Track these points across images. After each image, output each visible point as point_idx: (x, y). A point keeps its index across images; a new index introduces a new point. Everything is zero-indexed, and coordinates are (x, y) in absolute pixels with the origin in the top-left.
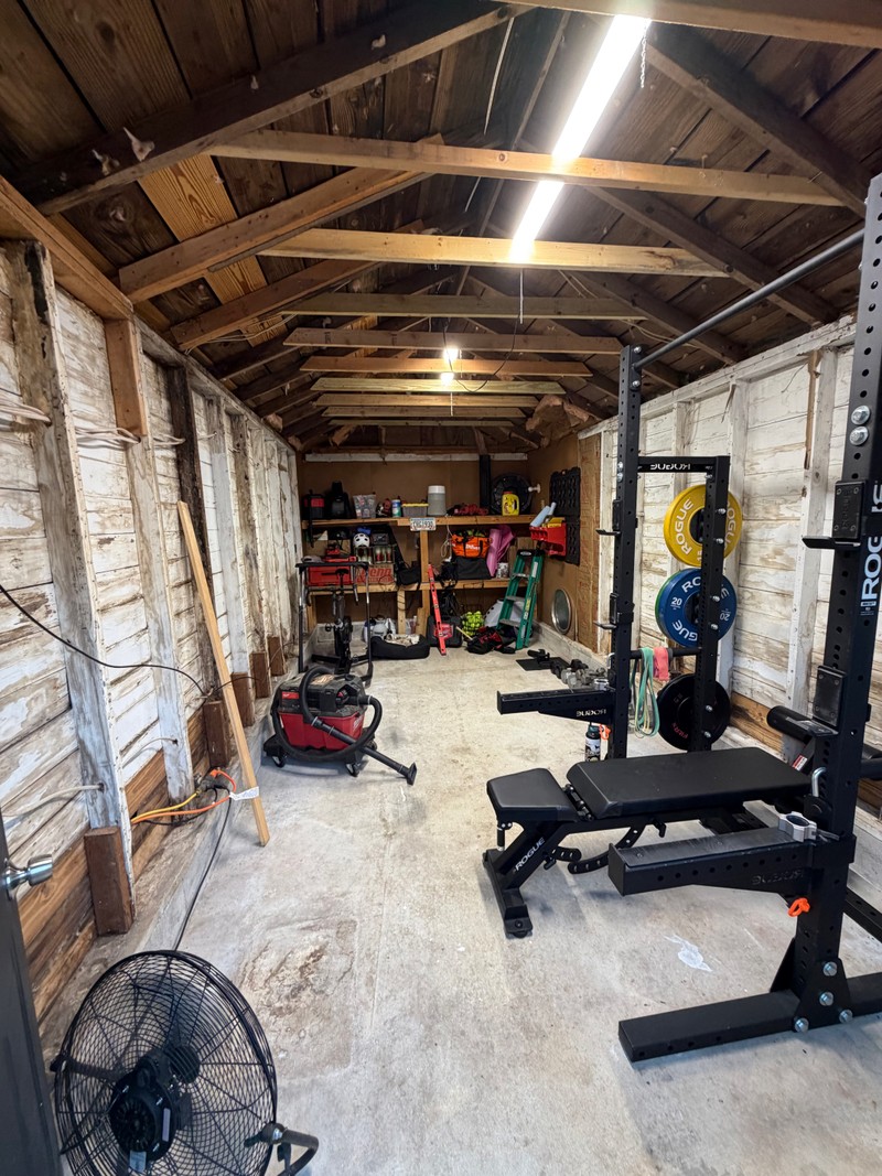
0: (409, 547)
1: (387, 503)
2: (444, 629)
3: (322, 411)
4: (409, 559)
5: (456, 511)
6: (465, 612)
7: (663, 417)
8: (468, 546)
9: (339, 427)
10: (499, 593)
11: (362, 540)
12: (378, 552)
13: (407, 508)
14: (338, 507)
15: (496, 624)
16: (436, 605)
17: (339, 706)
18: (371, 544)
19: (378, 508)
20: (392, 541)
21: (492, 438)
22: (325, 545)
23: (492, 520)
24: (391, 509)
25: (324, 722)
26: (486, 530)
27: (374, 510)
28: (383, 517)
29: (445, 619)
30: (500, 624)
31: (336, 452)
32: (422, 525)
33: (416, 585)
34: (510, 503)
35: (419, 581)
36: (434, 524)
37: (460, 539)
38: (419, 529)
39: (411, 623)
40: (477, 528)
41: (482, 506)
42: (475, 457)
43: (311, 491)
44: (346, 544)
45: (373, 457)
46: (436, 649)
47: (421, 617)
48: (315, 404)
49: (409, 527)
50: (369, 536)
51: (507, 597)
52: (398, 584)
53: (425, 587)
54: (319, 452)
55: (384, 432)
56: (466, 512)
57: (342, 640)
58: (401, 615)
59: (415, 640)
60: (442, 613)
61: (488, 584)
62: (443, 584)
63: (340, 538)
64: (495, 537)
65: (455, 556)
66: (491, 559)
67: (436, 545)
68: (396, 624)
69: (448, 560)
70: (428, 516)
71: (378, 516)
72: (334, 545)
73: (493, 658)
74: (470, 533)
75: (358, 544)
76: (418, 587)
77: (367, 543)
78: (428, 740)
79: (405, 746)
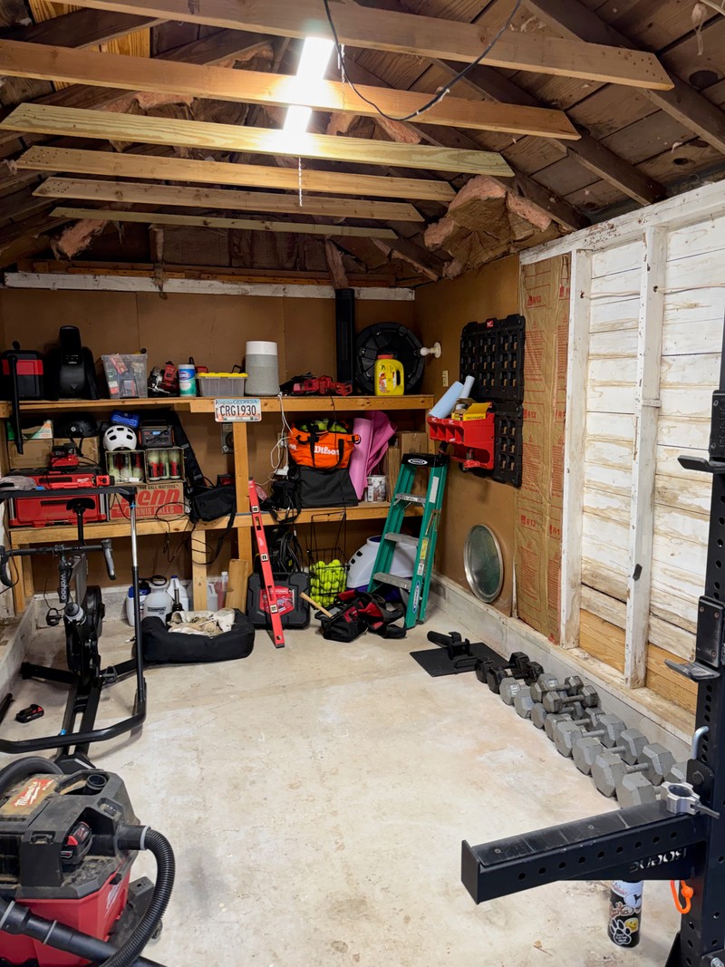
0: (213, 449)
1: (169, 370)
2: (279, 596)
3: (34, 185)
4: (212, 470)
5: (297, 387)
6: (312, 561)
7: (707, 225)
8: (318, 449)
9: (73, 223)
10: (373, 528)
11: (122, 438)
12: (153, 459)
13: (206, 380)
14: (73, 375)
15: (367, 581)
16: (264, 556)
17: (69, 867)
18: (138, 446)
19: (151, 379)
20: (180, 438)
21: (357, 260)
22: (48, 448)
23: (359, 403)
24: (177, 381)
25: (30, 915)
26: (347, 420)
27: (144, 383)
28: (161, 395)
29: (280, 578)
30: (375, 582)
31: (67, 271)
32: (236, 412)
33: (227, 518)
34: (389, 375)
35: (232, 511)
36: (259, 411)
37: (305, 437)
38: (230, 419)
39: (217, 585)
40: (335, 418)
41: (341, 377)
42: (326, 292)
43: (16, 344)
44: (89, 446)
45: (141, 284)
46: (264, 633)
47: (237, 574)
48: (14, 165)
49: (212, 415)
50: (136, 430)
51: (387, 536)
52: (194, 518)
53: (243, 522)
54: (33, 271)
55: (160, 237)
56: (315, 388)
57: (82, 639)
58: (199, 573)
59: (226, 621)
60: (275, 568)
61: (354, 514)
62: (275, 517)
63: (78, 434)
64: (363, 430)
65: (294, 466)
66: (357, 472)
67: (260, 444)
68: (188, 587)
69: (284, 472)
70: (246, 395)
71: (151, 394)
72: (65, 449)
73: (368, 648)
74: (321, 426)
75: (112, 446)
76: (231, 523)
77: (131, 444)
78: (274, 884)
79: (224, 910)
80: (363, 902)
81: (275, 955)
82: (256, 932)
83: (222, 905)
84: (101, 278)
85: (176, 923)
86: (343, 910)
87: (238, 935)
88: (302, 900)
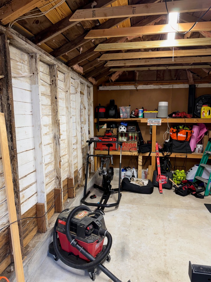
0: (147, 133)
1: (136, 111)
2: (162, 178)
3: (105, 64)
4: (146, 139)
5: (174, 115)
6: (175, 169)
8: (179, 135)
9: (115, 72)
10: (197, 161)
11: (123, 129)
12: (130, 135)
13: (146, 113)
14: (112, 112)
15: (193, 178)
16: (159, 165)
17: (87, 235)
18: (127, 131)
19: (132, 113)
20: (138, 129)
21: (198, 75)
22: (105, 130)
23: (195, 121)
24: (138, 114)
25: (77, 243)
26: (191, 126)
27: (129, 114)
28: (134, 117)
29: (163, 172)
30: (196, 179)
31: (113, 85)
32: (153, 122)
33: (149, 153)
34: (206, 112)
35: (150, 151)
36: (161, 122)
37: (175, 130)
38: (151, 124)
39: (145, 172)
40: (185, 125)
41: (189, 113)
42: (187, 86)
43: (100, 104)
44: (115, 130)
45: (131, 87)
46: (157, 188)
47: (150, 170)
48: (99, 59)
49: (147, 123)
50: (127, 127)
51: (201, 164)
52: (139, 152)
53: (153, 155)
54: (105, 86)
55: (137, 74)
56: (180, 116)
58: (140, 168)
59: (146, 183)
60: (162, 170)
61: (190, 156)
62: (163, 154)
63: (113, 128)
64: (195, 130)
65: (171, 140)
66: (192, 144)
67: (161, 133)
68: (137, 171)
69: (167, 141)
70: (157, 118)
71: (131, 117)
72: (109, 131)
74: (181, 127)
75: (120, 131)
76: (150, 154)
77: (125, 131)
78: (143, 259)
79: (128, 261)
80: (168, 274)
81: (138, 278)
82: (135, 270)
83: (127, 260)
84: (121, 86)
85: (115, 260)
86: (161, 274)
87: (129, 269)
88: (150, 266)
